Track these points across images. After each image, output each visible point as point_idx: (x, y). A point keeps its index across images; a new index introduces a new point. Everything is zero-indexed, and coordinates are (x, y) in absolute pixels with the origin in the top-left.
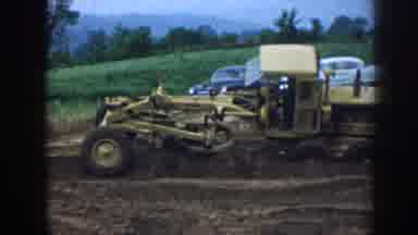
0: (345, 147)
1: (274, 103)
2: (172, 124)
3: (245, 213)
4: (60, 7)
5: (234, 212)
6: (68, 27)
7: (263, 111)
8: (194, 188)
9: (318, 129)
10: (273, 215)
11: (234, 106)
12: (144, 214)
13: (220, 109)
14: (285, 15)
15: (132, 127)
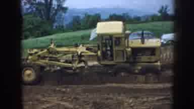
0: (140, 68)
1: (104, 49)
2: (59, 61)
3: (145, 100)
4: (58, 6)
5: (141, 99)
6: (63, 14)
7: (99, 53)
8: (122, 88)
9: (125, 60)
10: (158, 100)
11: (87, 51)
12: (98, 100)
13: (79, 53)
14: (162, 7)
15: (41, 63)
